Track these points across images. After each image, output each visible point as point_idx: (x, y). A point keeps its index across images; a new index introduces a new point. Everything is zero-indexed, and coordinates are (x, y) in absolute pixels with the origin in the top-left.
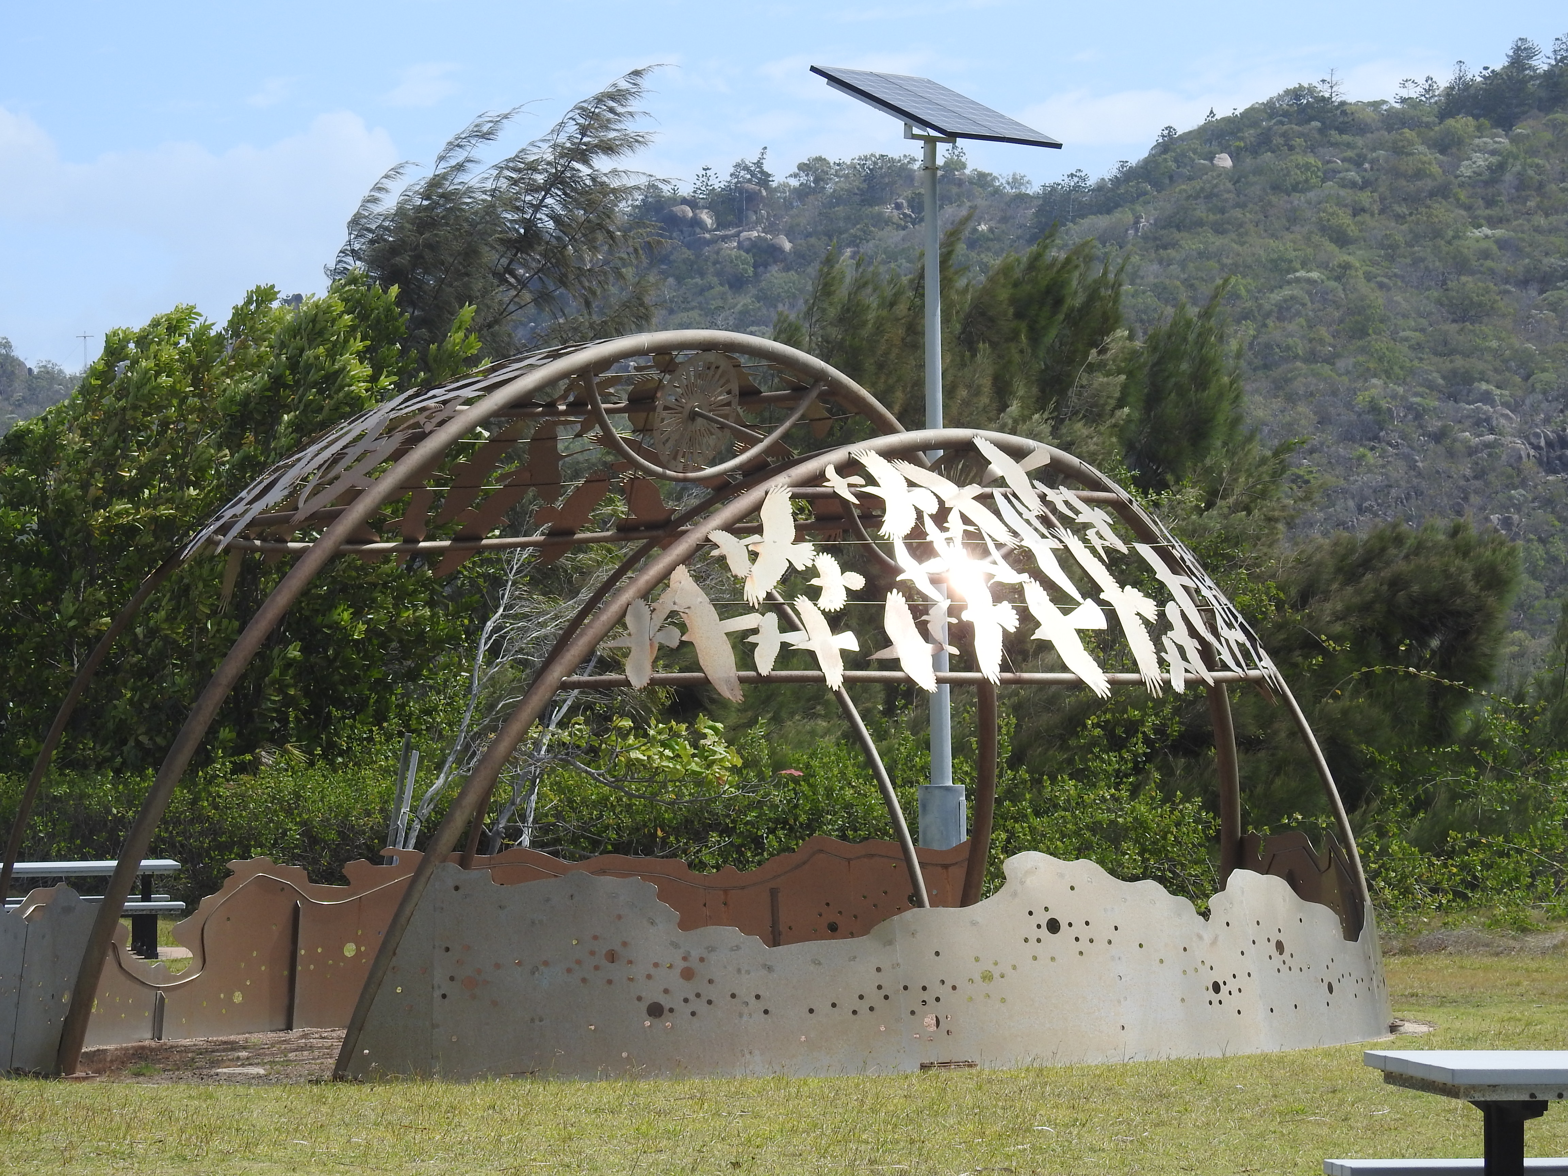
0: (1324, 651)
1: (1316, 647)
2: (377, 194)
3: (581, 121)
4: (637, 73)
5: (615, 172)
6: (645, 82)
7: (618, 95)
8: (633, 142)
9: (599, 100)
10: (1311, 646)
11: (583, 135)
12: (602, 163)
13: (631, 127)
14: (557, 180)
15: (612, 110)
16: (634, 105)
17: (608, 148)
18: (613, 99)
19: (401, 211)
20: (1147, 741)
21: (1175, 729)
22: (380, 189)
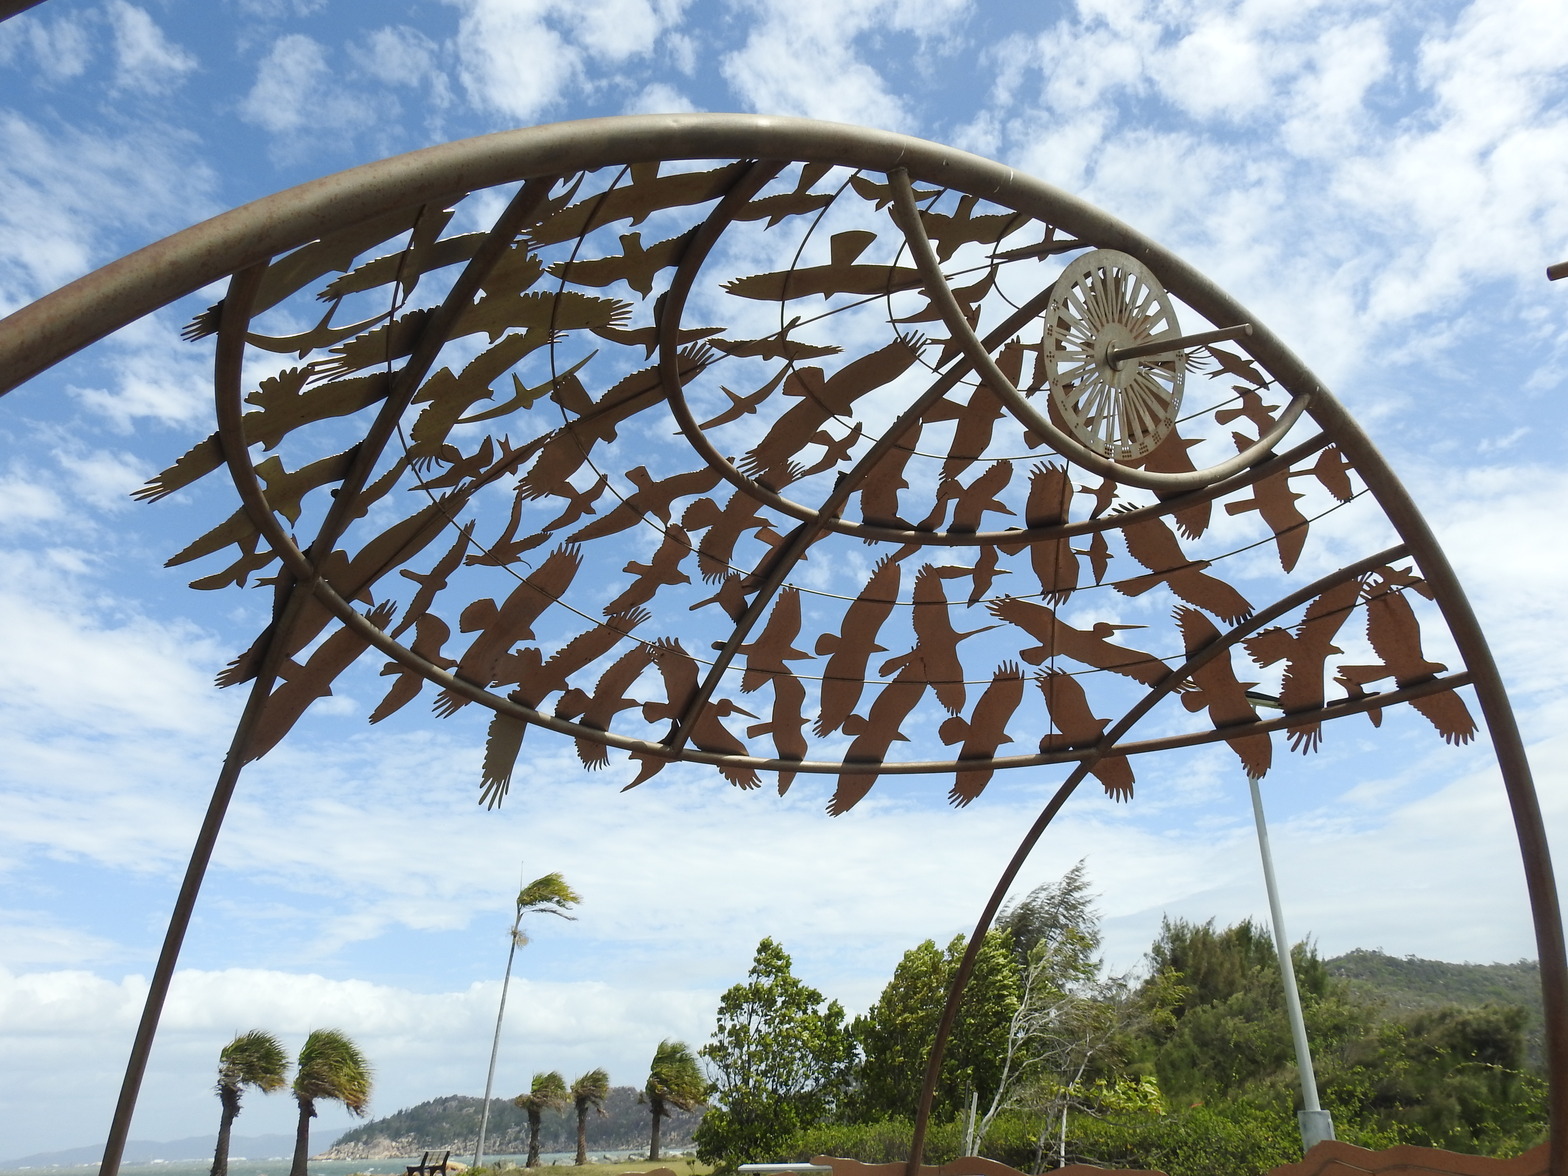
0: (1439, 1055)
1: (1434, 1053)
2: (1005, 909)
3: (1068, 881)
4: (1082, 861)
5: (1081, 897)
6: (1085, 863)
7: (1077, 870)
8: (1087, 885)
9: (1072, 872)
10: (1431, 1053)
11: (1069, 886)
12: (1076, 895)
13: (1085, 879)
14: (1062, 902)
15: (1077, 875)
16: (1083, 872)
17: (1078, 888)
18: (1077, 871)
19: (1013, 913)
20: (1360, 1101)
21: (1372, 1095)
22: (1007, 907)
